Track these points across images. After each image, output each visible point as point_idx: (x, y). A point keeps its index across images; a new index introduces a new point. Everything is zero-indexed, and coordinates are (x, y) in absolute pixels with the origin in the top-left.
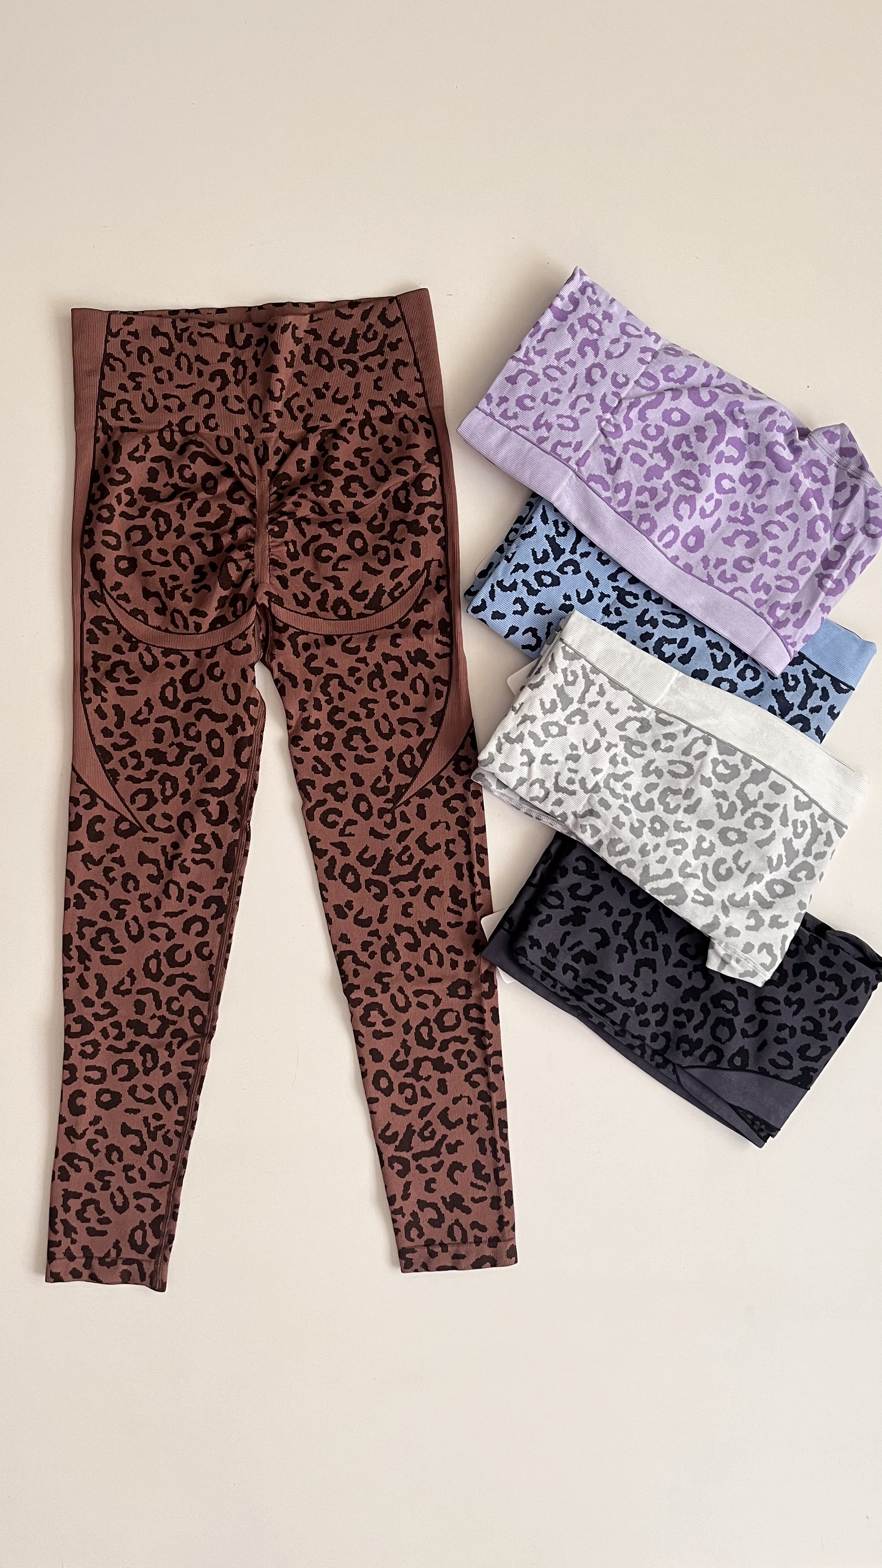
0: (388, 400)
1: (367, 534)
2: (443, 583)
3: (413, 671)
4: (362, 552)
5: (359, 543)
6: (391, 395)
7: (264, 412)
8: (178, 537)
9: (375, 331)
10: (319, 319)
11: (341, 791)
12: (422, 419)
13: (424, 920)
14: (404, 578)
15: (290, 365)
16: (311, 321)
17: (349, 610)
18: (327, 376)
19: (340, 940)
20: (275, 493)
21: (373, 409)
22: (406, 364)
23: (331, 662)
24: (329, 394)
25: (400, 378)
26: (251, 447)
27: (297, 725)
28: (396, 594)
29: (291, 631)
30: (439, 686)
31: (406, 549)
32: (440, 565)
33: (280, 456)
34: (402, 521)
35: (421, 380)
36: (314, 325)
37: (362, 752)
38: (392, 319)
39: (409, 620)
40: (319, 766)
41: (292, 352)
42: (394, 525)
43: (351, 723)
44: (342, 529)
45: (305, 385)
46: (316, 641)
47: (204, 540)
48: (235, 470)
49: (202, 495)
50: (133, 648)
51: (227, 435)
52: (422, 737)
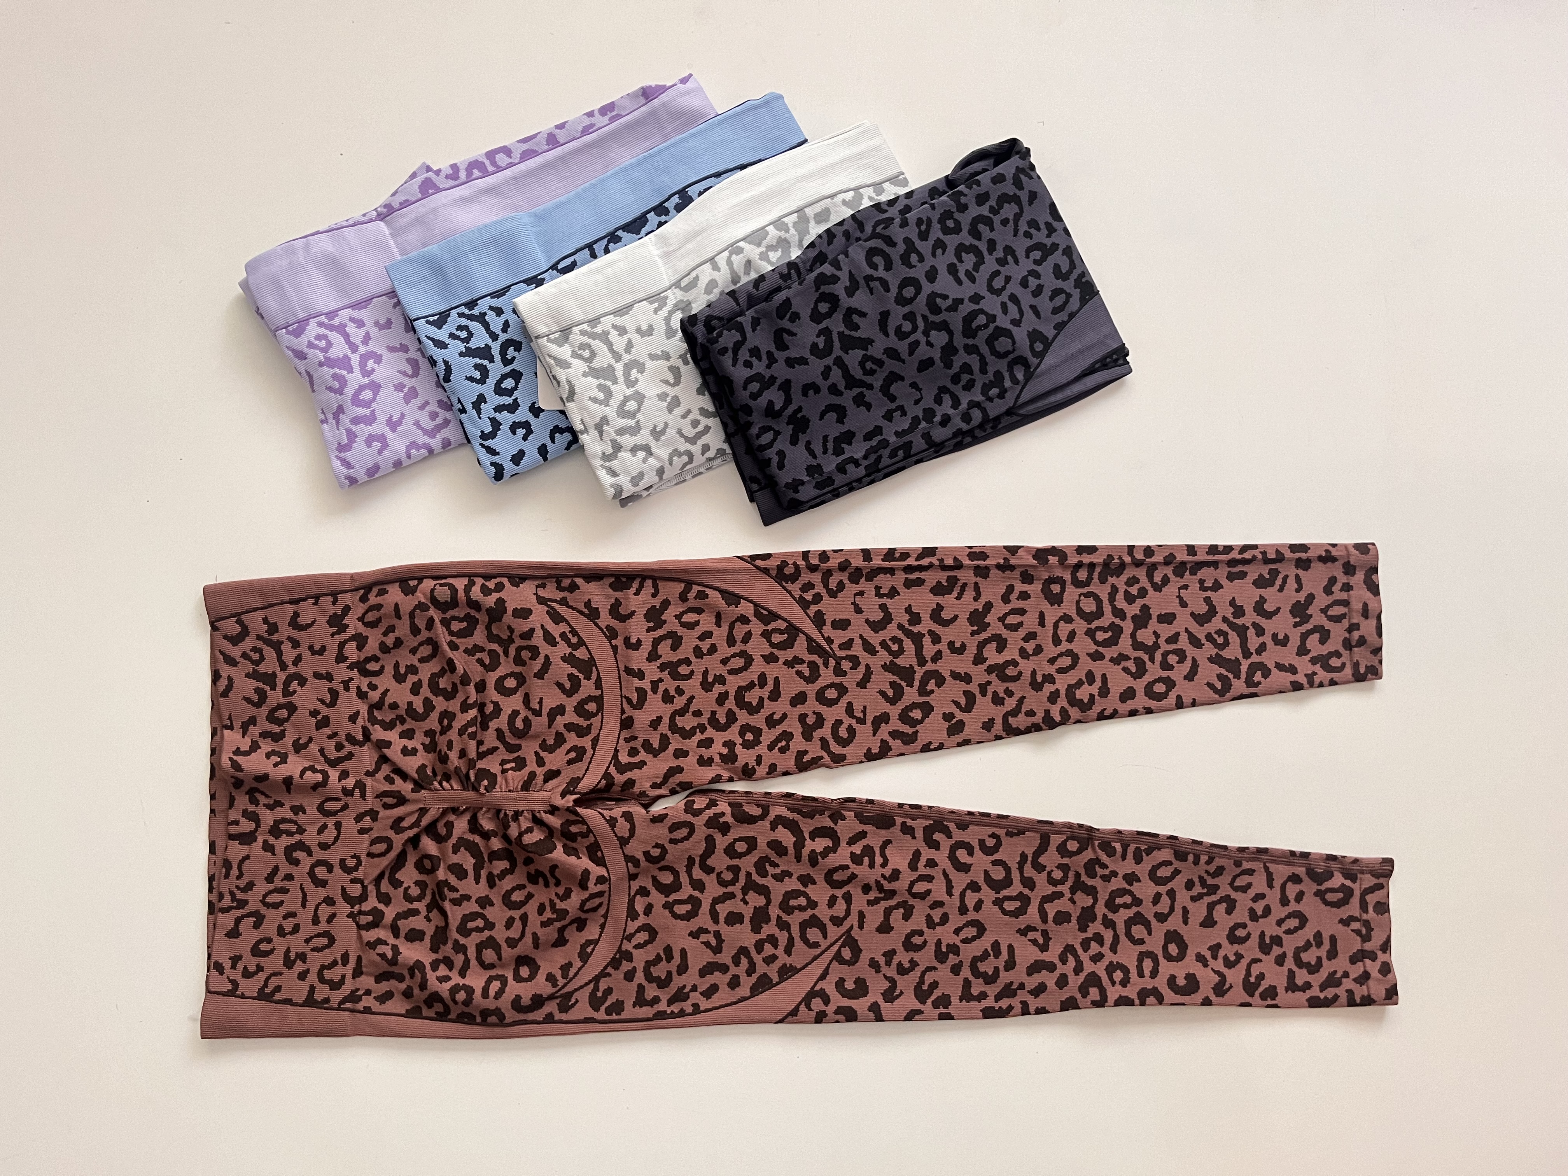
0: (338, 639)
1: (501, 671)
2: (566, 582)
3: (672, 625)
4: (521, 680)
5: (511, 683)
6: (333, 635)
7: (341, 795)
8: (492, 905)
9: (251, 651)
10: (230, 718)
11: (810, 720)
12: (364, 599)
13: (971, 629)
14: (556, 630)
15: (284, 759)
16: (231, 728)
17: (590, 699)
18: (302, 713)
19: (989, 731)
20: (440, 784)
21: (347, 658)
22: (296, 615)
23: (655, 723)
24: (324, 711)
25: (313, 622)
26: (383, 813)
27: (729, 770)
28: (574, 640)
29: (612, 770)
30: (692, 595)
31: (522, 626)
32: (543, 586)
33: (396, 777)
34: (488, 628)
35: (317, 598)
36: (237, 724)
37: (765, 692)
38: (238, 629)
39: (608, 627)
40: (780, 745)
41: (268, 756)
42: (491, 637)
43: (731, 703)
44: (492, 702)
45: (310, 740)
46: (627, 740)
47: (495, 872)
48: (411, 833)
49: (442, 874)
50: (629, 957)
51: (367, 843)
52: (752, 618)
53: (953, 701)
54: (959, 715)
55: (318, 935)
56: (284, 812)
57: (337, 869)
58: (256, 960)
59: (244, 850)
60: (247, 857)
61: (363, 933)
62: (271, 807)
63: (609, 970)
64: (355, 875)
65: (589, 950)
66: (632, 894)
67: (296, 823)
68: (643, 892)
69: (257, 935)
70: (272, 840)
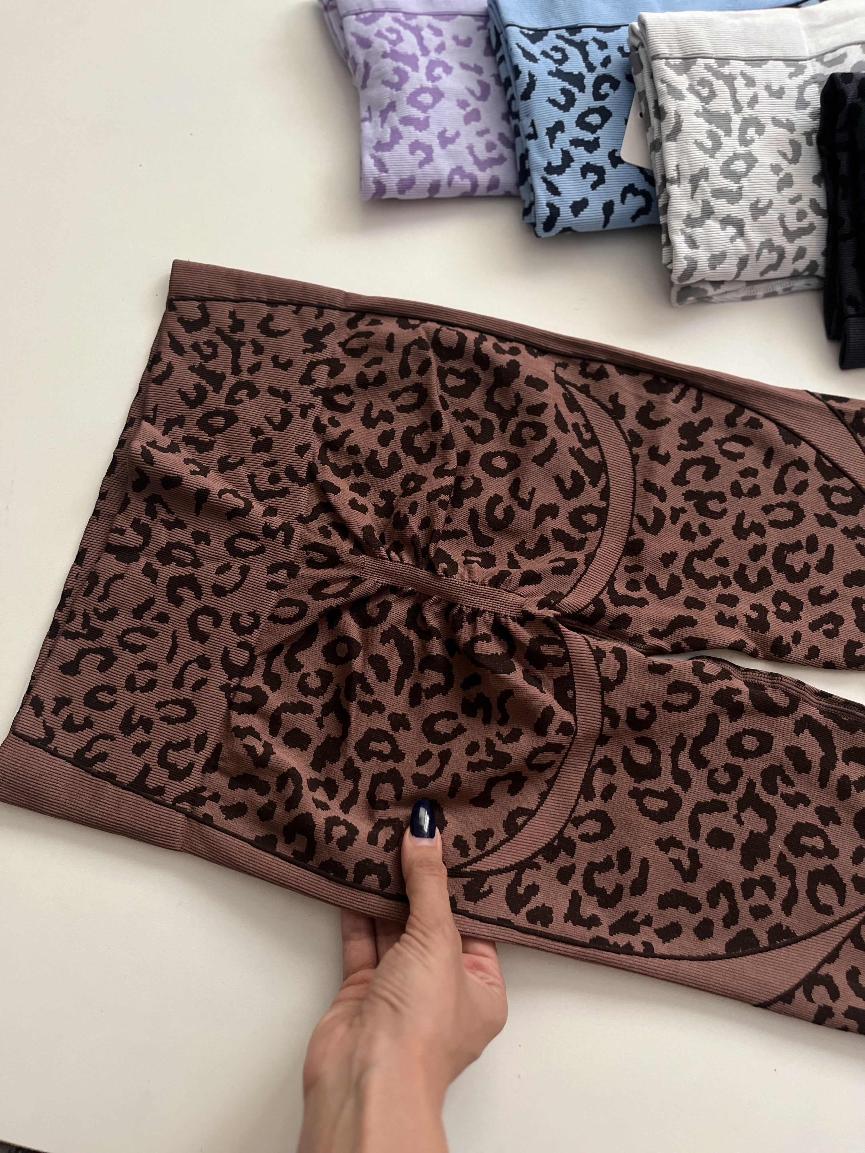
0: (310, 357)
1: (491, 447)
2: (594, 367)
3: (710, 450)
4: (514, 462)
5: (500, 463)
6: (305, 351)
7: (260, 533)
8: (407, 728)
9: (205, 343)
10: (155, 409)
12: (352, 324)
14: (570, 418)
15: (204, 471)
16: (152, 421)
17: (590, 509)
18: (241, 428)
20: (388, 552)
21: (314, 381)
22: (270, 318)
23: (668, 559)
24: (269, 431)
25: (286, 332)
26: (305, 571)
27: (755, 640)
28: (587, 436)
29: (605, 597)
30: (742, 420)
31: (532, 397)
32: (564, 366)
33: (333, 531)
34: (490, 393)
35: (299, 305)
36: (161, 419)
37: (813, 560)
38: (198, 315)
39: (631, 431)
40: (825, 627)
41: (187, 461)
42: (490, 405)
43: (767, 561)
44: (473, 477)
45: (242, 461)
46: (628, 569)
47: (426, 685)
48: (333, 602)
49: (358, 664)
50: (569, 847)
51: (273, 602)
52: (811, 466)
55: (176, 702)
56: (184, 536)
57: (226, 625)
58: (86, 711)
59: (119, 567)
60: (121, 576)
61: (234, 714)
62: (169, 526)
63: (540, 860)
64: (246, 637)
65: (520, 821)
66: (593, 764)
67: (193, 553)
68: (608, 766)
69: (98, 679)
70: (157, 565)
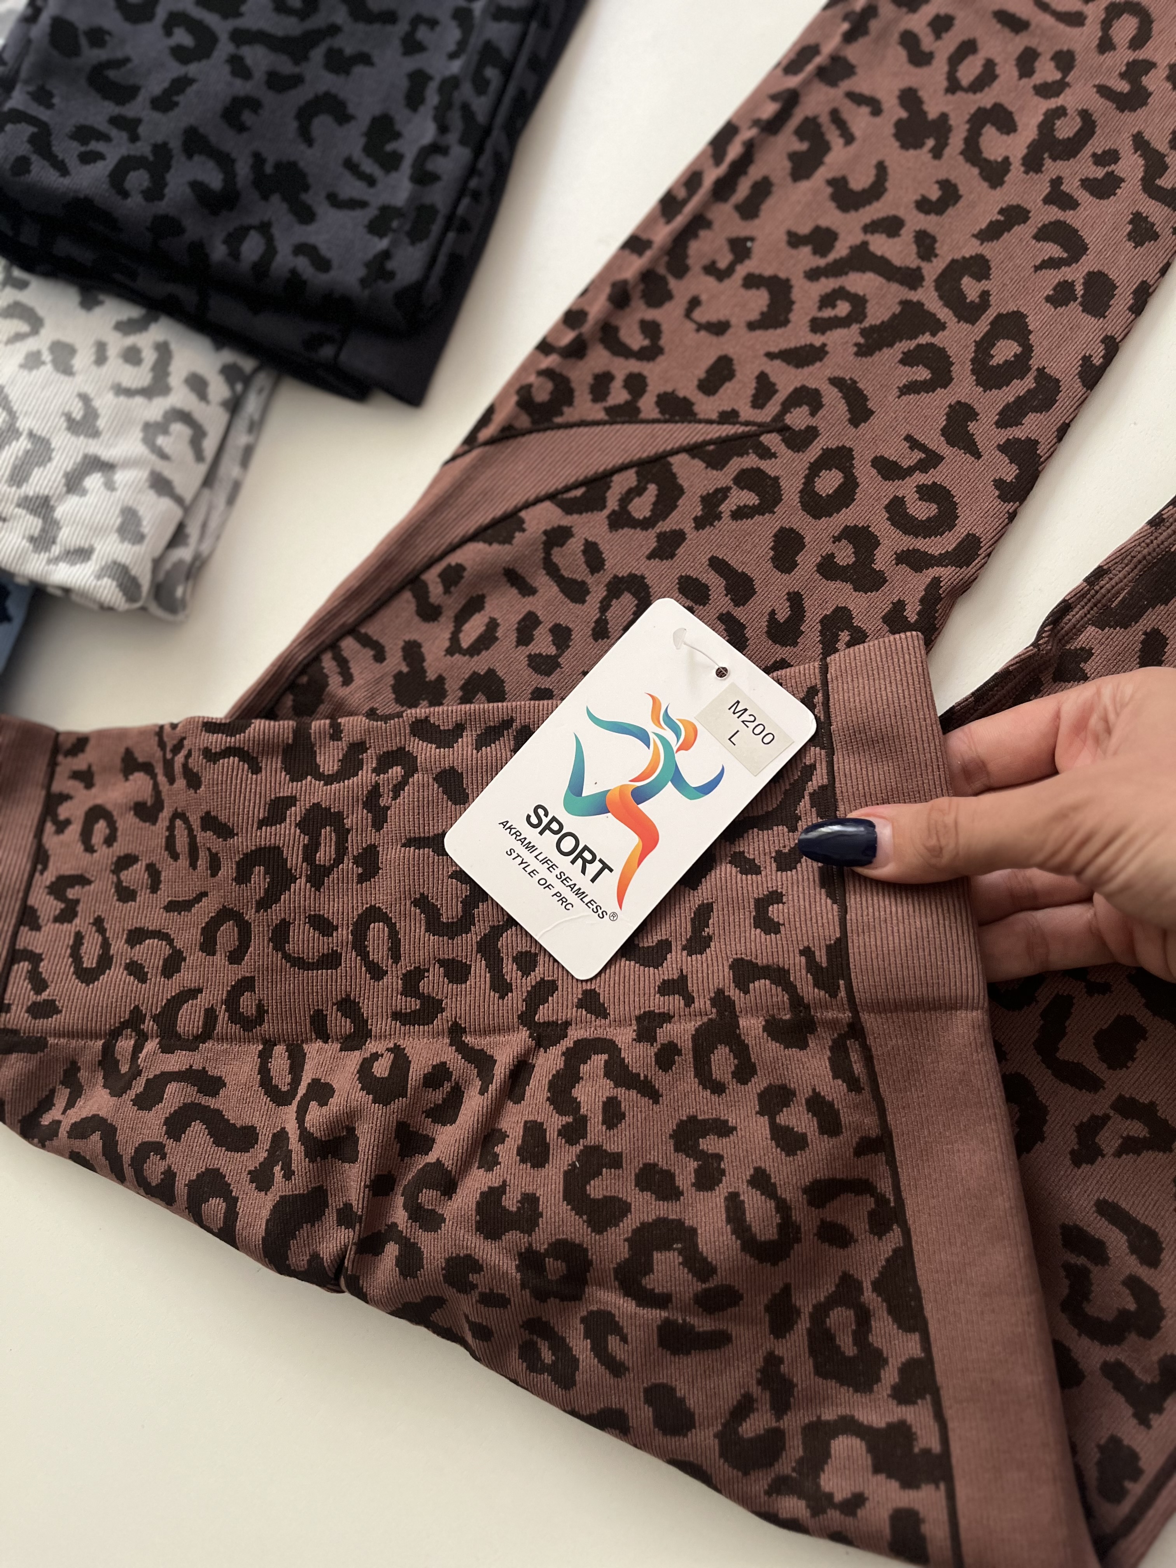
3: (457, 670)
30: (436, 593)
40: (840, 641)
53: (1037, 268)
54: (1076, 274)
